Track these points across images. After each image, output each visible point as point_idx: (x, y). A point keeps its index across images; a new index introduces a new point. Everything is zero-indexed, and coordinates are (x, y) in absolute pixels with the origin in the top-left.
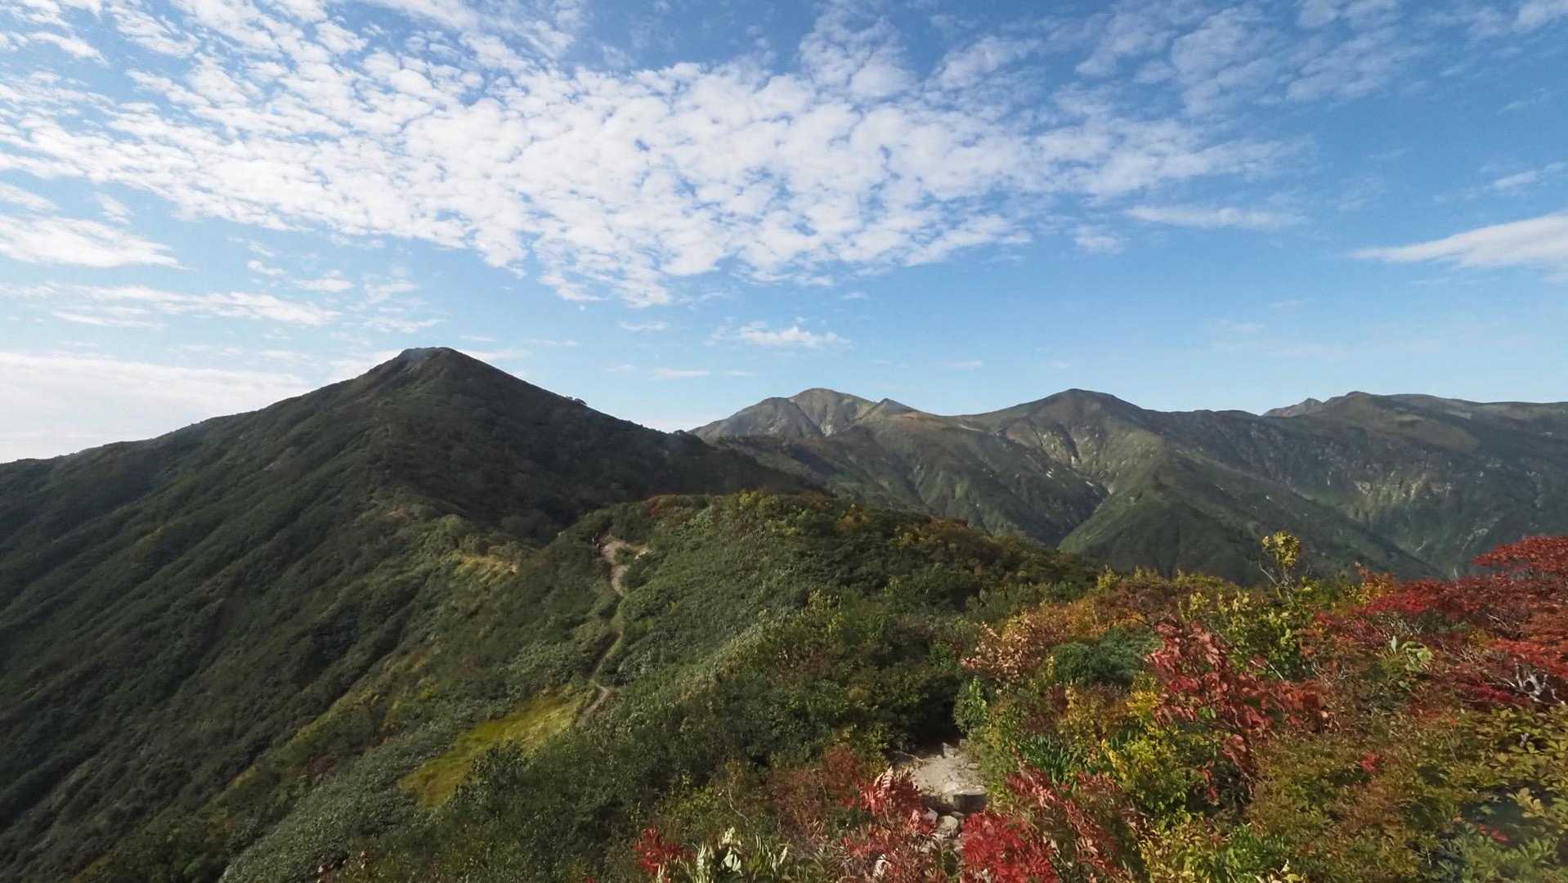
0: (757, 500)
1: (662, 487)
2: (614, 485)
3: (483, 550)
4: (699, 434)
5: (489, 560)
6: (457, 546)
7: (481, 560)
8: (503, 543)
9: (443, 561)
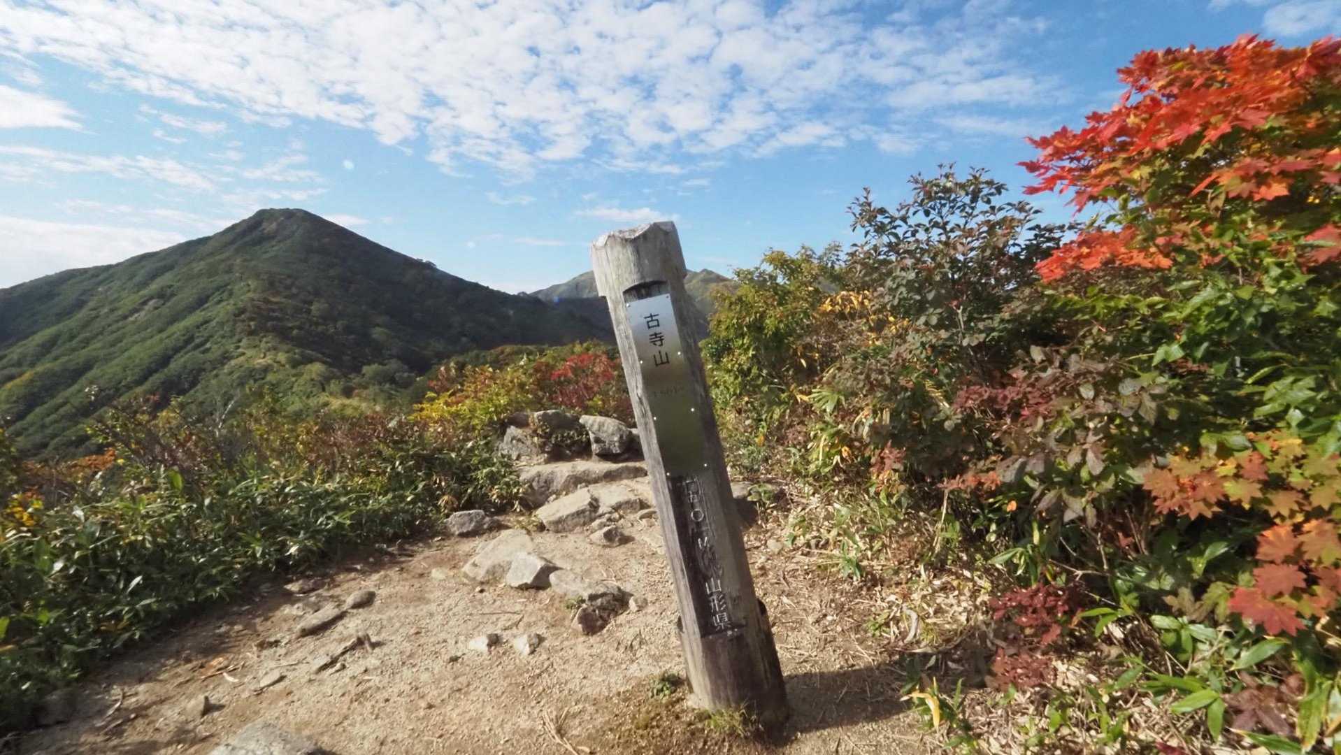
1: (507, 340)
2: (464, 339)
3: (348, 393)
4: (540, 296)
5: (354, 402)
6: (324, 390)
7: (347, 402)
8: (366, 388)
9: (313, 402)
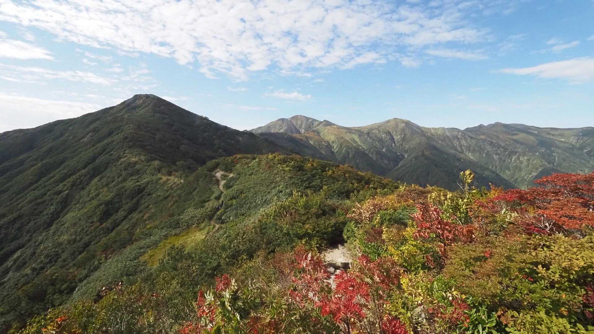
0: (275, 157)
1: (239, 151)
2: (220, 150)
3: (170, 174)
4: (253, 132)
5: (172, 178)
6: (159, 172)
7: (169, 178)
8: (177, 171)
9: (154, 178)
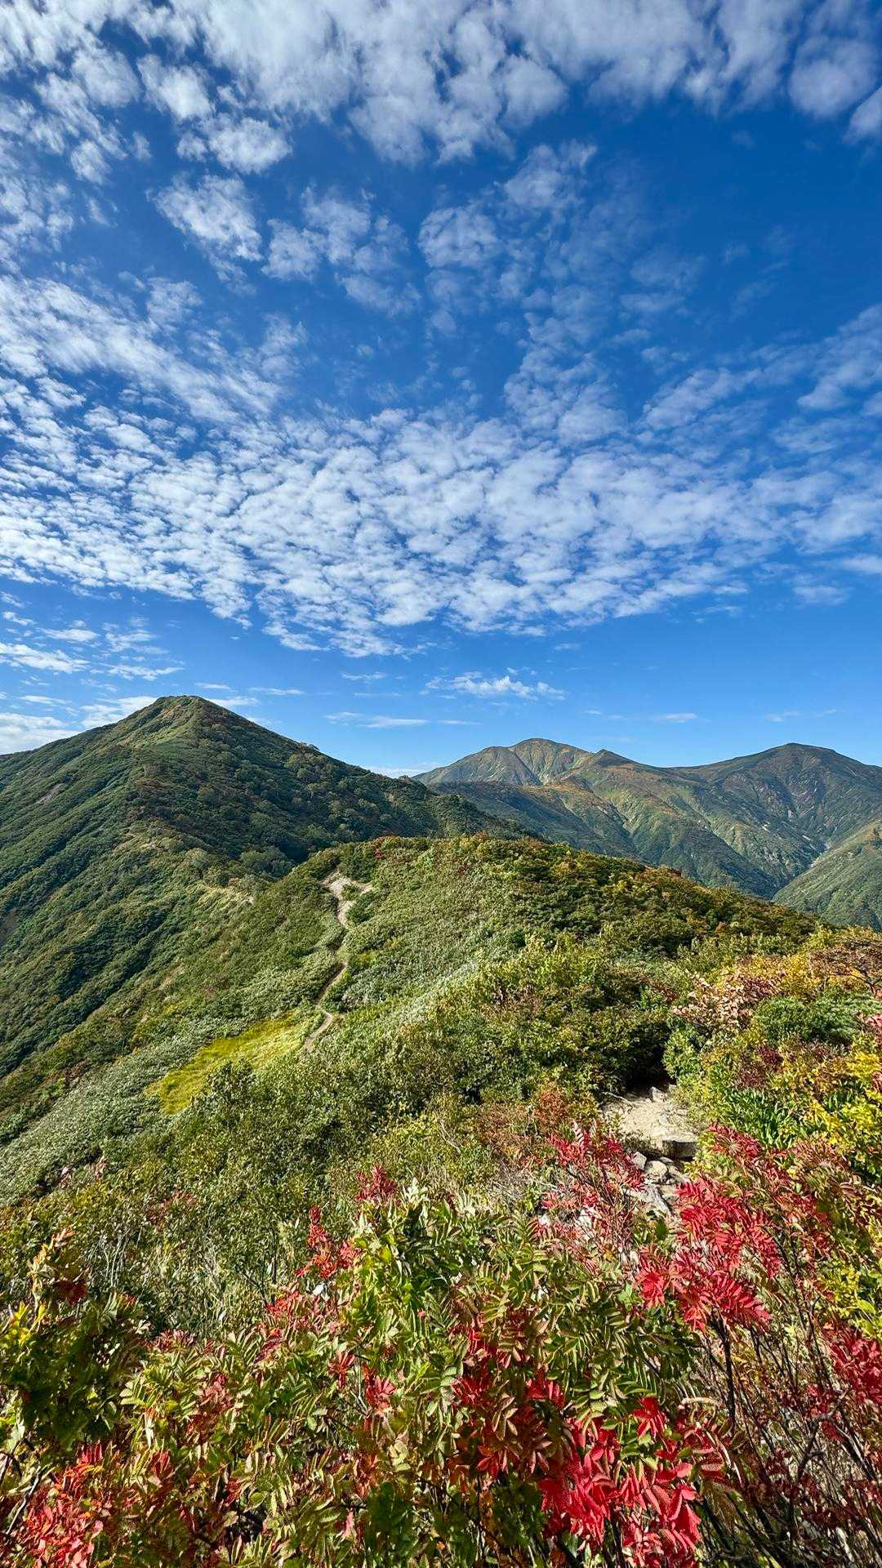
0: (476, 845)
2: (342, 826)
3: (223, 882)
4: (422, 780)
5: (229, 891)
6: (201, 878)
7: (222, 891)
8: (241, 876)
9: (189, 891)
